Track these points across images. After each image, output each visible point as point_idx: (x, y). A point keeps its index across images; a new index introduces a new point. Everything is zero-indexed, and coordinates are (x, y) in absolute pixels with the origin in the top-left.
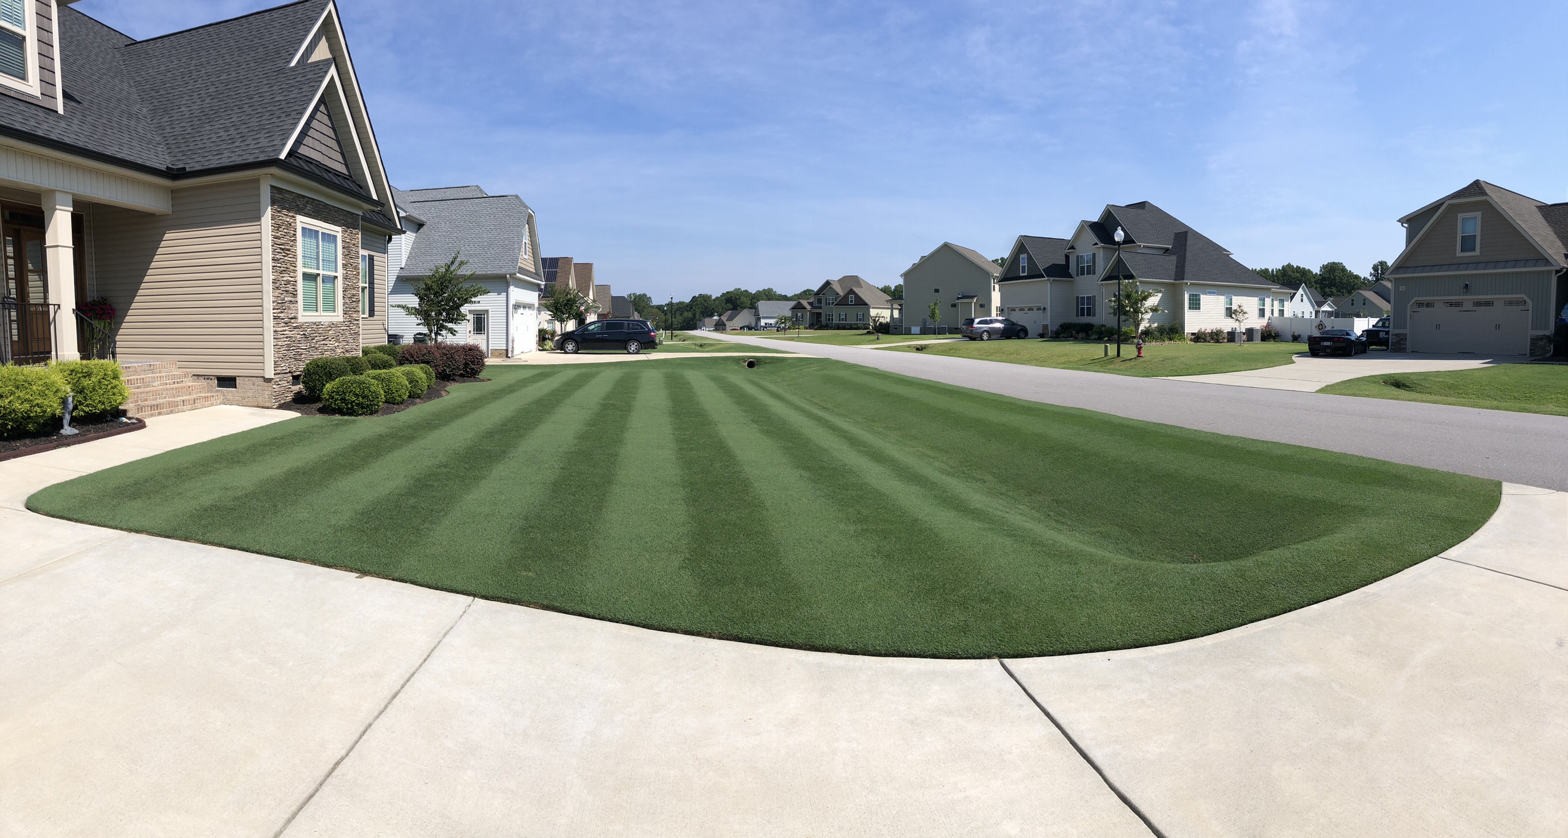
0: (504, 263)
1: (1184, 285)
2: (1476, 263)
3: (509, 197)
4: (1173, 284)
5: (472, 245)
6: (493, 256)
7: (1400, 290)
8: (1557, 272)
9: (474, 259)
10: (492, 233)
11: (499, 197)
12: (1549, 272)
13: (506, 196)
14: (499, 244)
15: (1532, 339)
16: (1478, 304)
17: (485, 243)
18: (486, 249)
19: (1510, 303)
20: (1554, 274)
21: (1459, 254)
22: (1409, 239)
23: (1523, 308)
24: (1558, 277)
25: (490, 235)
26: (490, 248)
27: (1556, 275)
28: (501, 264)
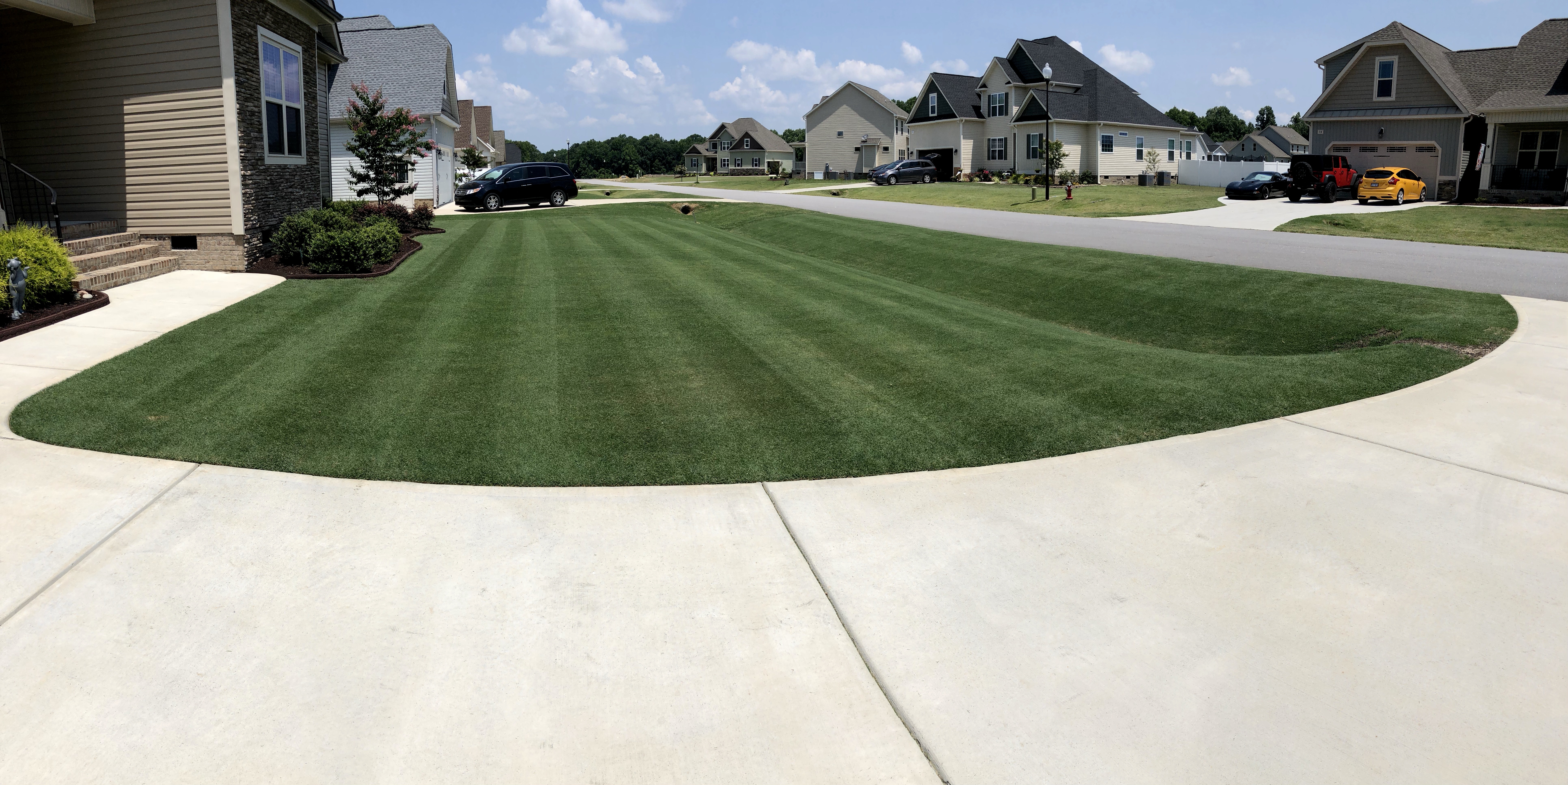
0: (426, 102)
1: (1097, 126)
2: (1392, 108)
3: (426, 27)
4: (1087, 125)
5: (390, 83)
6: (414, 95)
7: (1318, 133)
8: (1466, 119)
9: (394, 99)
10: (411, 70)
11: (415, 28)
12: (1459, 120)
13: (423, 26)
14: (419, 81)
15: (1439, 184)
16: (1392, 149)
17: (404, 81)
18: (406, 87)
19: (1421, 149)
20: (1462, 120)
21: (1375, 98)
22: (1327, 81)
23: (1433, 154)
24: (1466, 125)
25: (409, 72)
26: (410, 87)
27: (1464, 122)
28: (423, 104)
